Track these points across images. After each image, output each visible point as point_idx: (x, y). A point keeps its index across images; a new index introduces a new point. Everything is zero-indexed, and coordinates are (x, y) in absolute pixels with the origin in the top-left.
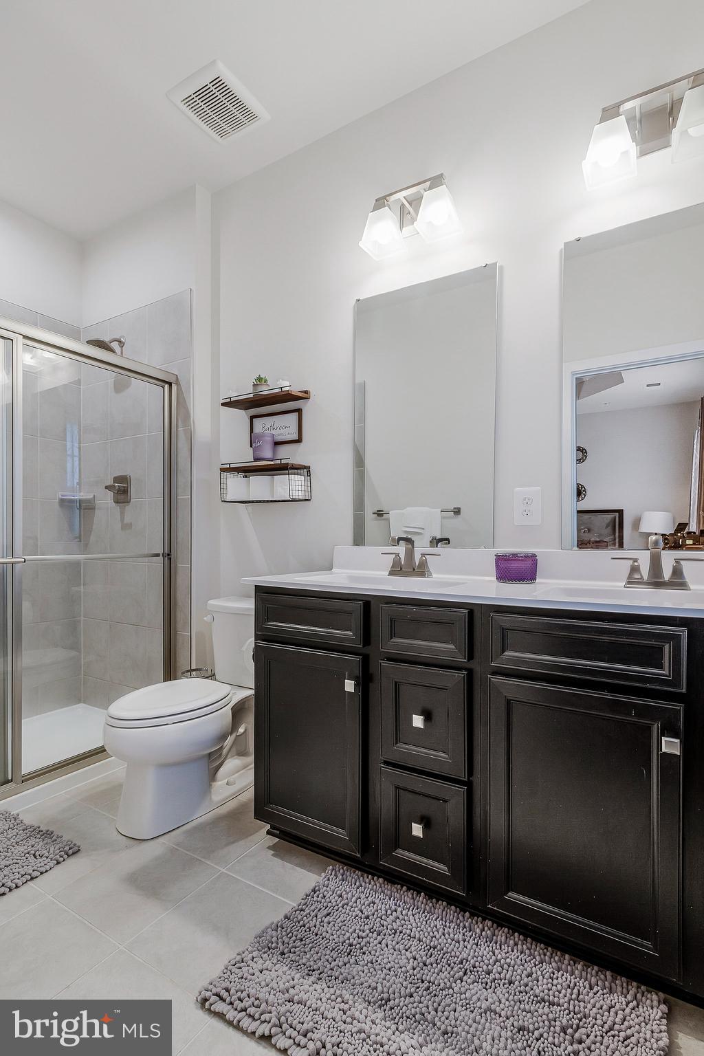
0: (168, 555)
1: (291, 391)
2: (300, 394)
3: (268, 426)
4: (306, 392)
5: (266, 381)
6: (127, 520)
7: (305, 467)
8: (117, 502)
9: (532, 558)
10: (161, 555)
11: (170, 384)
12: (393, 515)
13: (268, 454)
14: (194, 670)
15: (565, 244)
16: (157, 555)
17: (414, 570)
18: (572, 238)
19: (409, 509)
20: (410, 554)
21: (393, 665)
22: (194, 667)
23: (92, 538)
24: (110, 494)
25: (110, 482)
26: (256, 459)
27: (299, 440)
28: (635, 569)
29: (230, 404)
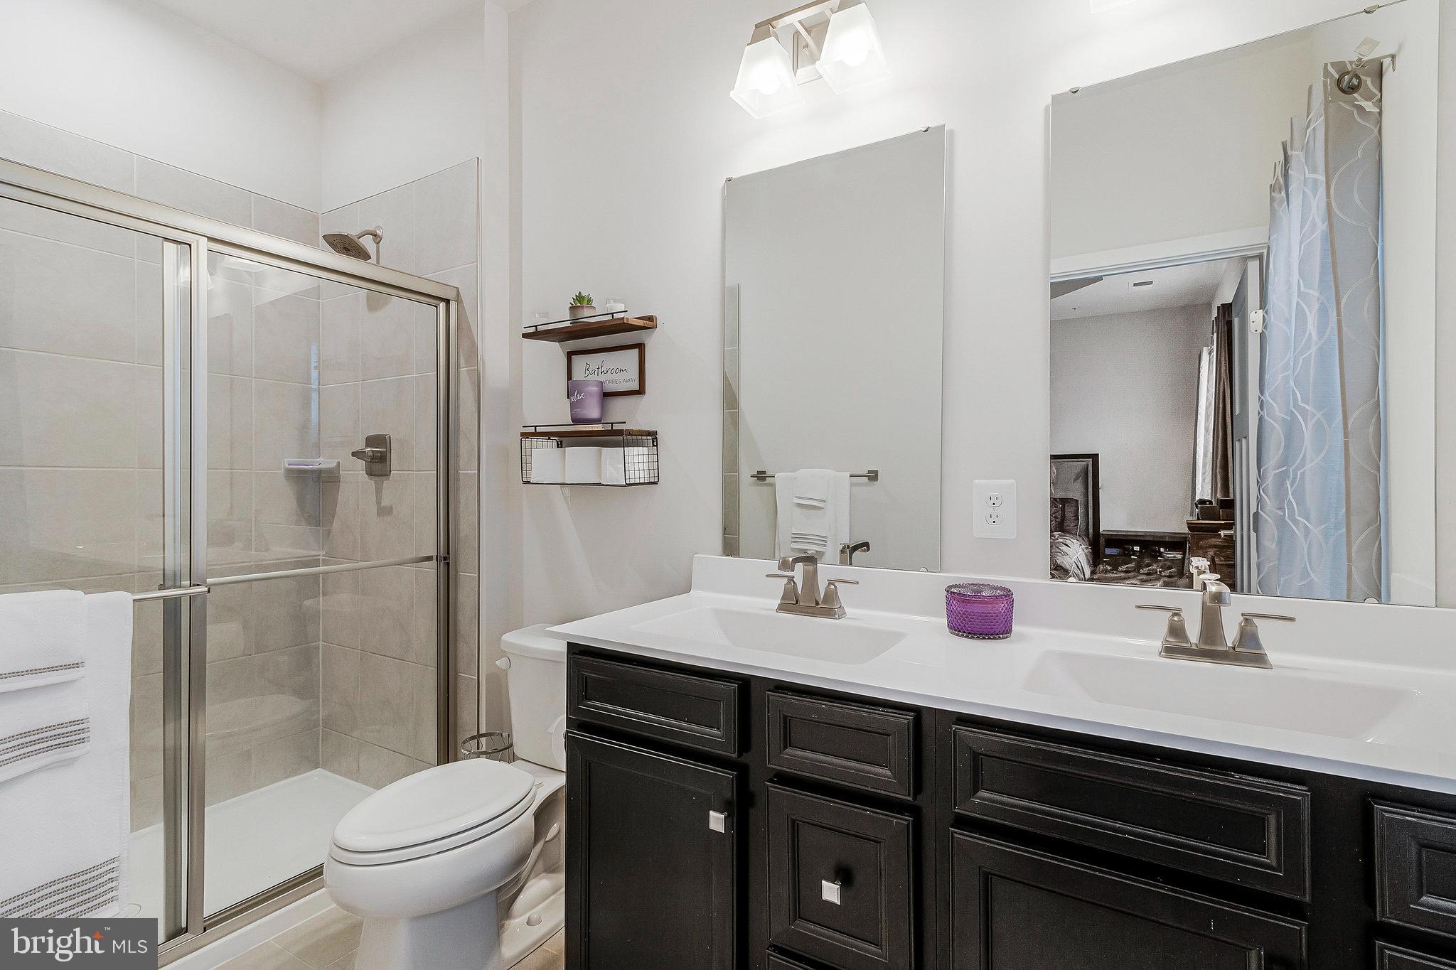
0: (445, 559)
1: (628, 319)
2: (641, 323)
3: (593, 367)
4: (650, 318)
5: (589, 301)
6: (385, 502)
7: (649, 433)
8: (370, 473)
9: (1007, 595)
10: (435, 558)
11: (447, 302)
12: (780, 478)
13: (594, 413)
14: (483, 735)
15: (1053, 97)
16: (429, 559)
17: (817, 604)
18: (1067, 88)
19: (802, 472)
20: (811, 579)
21: (787, 792)
22: (483, 731)
23: (336, 525)
24: (361, 464)
25: (360, 445)
26: (576, 421)
27: (641, 391)
28: (1176, 630)
29: (536, 335)
